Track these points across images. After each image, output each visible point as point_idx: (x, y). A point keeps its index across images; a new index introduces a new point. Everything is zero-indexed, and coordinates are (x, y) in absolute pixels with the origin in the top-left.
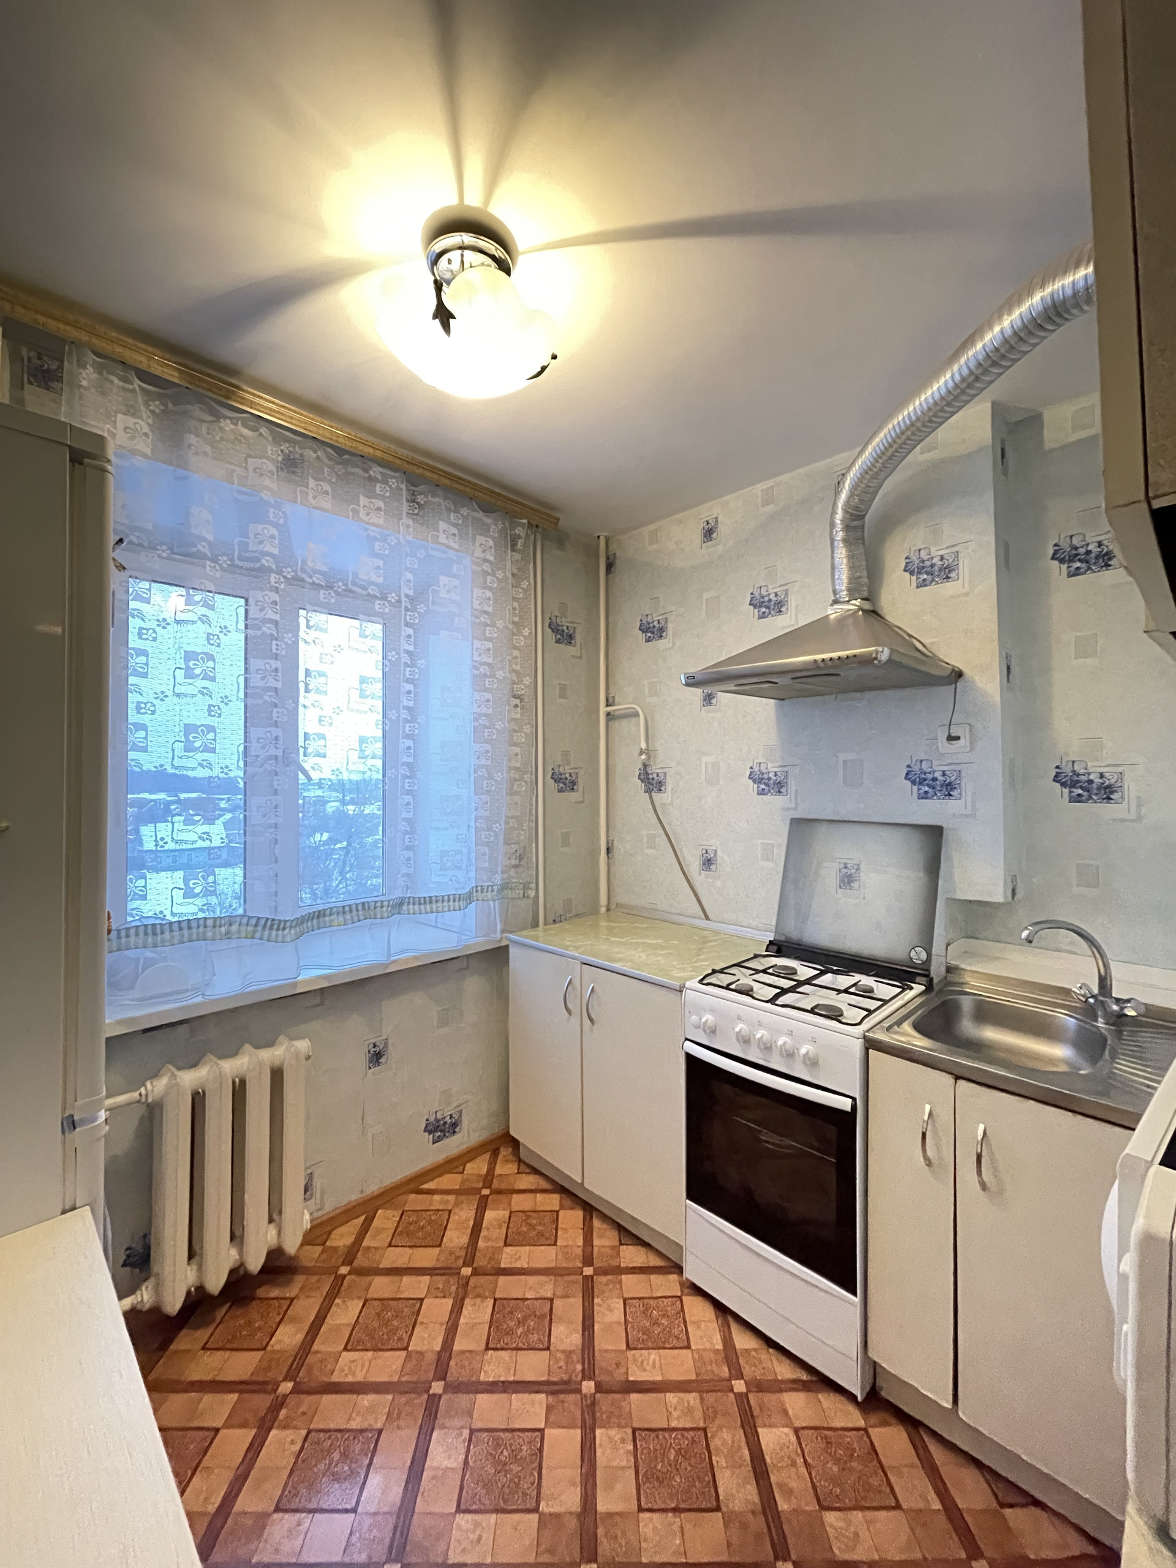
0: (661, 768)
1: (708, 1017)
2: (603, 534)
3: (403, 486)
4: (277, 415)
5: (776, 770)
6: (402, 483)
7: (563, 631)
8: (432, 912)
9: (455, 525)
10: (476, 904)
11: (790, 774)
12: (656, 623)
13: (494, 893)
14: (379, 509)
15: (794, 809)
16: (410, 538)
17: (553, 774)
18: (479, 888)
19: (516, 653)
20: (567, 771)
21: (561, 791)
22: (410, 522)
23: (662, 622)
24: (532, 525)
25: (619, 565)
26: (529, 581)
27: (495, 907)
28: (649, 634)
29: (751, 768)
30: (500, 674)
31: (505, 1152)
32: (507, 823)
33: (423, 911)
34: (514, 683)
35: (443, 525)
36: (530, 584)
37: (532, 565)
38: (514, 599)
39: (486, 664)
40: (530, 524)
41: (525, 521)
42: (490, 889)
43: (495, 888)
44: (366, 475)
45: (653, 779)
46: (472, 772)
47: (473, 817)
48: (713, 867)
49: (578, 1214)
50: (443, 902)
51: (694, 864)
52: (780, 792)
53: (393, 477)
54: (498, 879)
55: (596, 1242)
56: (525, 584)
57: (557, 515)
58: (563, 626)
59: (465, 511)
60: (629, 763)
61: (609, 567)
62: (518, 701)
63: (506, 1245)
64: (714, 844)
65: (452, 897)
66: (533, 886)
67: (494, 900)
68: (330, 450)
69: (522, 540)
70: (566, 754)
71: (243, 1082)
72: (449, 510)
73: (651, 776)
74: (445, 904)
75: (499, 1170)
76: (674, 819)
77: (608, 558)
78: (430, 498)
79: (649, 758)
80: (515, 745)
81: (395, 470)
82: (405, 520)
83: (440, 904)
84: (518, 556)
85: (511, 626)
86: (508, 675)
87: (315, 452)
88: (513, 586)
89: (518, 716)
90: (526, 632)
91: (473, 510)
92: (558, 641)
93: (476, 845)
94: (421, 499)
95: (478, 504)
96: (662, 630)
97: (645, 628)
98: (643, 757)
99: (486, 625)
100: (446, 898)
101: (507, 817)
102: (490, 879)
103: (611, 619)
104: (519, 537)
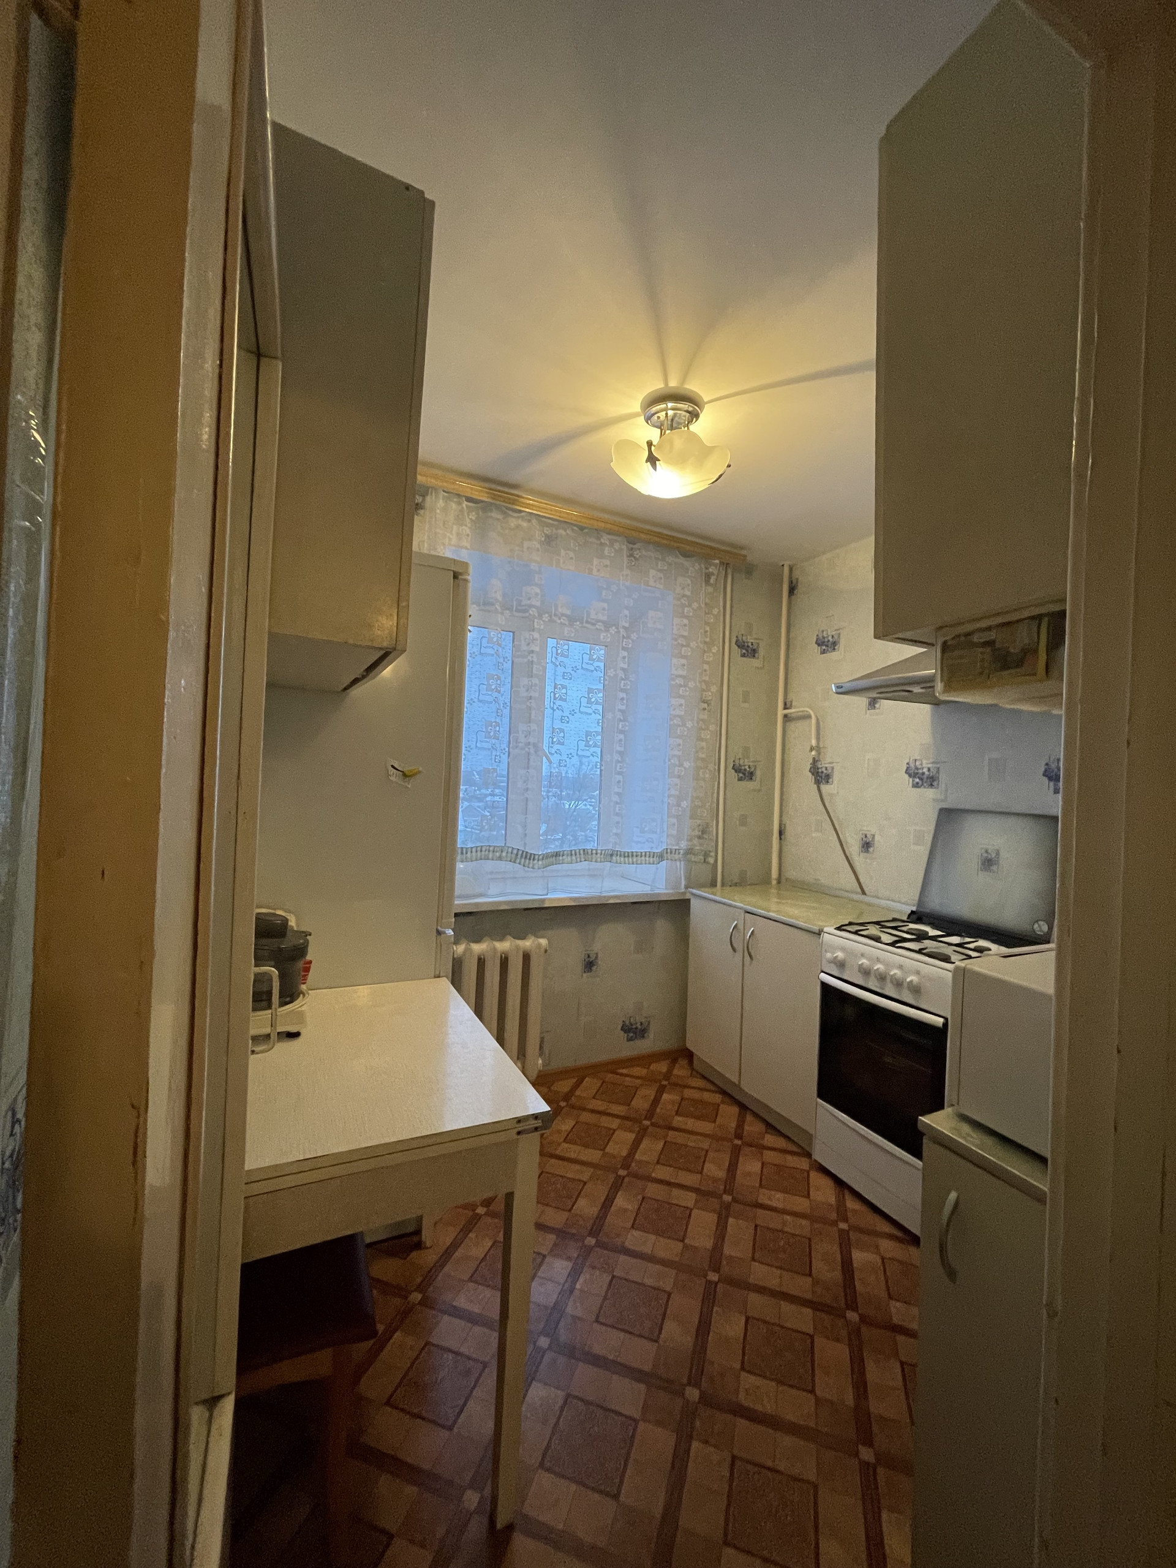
0: (830, 763)
1: (840, 955)
2: (787, 564)
3: (624, 547)
4: (543, 510)
5: (930, 766)
6: (624, 544)
7: (748, 646)
8: (633, 864)
9: (660, 571)
10: (667, 863)
11: (941, 770)
12: (830, 638)
13: (680, 856)
14: (606, 566)
15: (942, 801)
16: (628, 584)
17: (734, 765)
18: (669, 851)
19: (706, 667)
20: (746, 763)
21: (740, 779)
22: (629, 572)
23: (836, 637)
24: (724, 563)
25: (800, 589)
26: (719, 609)
27: (680, 867)
28: (824, 647)
29: (908, 764)
30: (691, 684)
31: (683, 1062)
32: (693, 801)
33: (627, 862)
34: (704, 690)
35: (652, 572)
36: (720, 611)
37: (722, 595)
38: (707, 623)
39: (681, 676)
40: (722, 563)
41: (717, 561)
42: (677, 851)
43: (682, 851)
44: (599, 542)
45: (822, 772)
46: (667, 760)
47: (666, 795)
48: (871, 850)
49: (735, 1110)
50: (641, 856)
51: (854, 848)
52: (932, 785)
53: (616, 541)
54: (684, 845)
55: (746, 1128)
56: (715, 611)
57: (744, 552)
58: (748, 642)
59: (670, 559)
60: (801, 759)
61: (792, 590)
62: (705, 705)
63: (676, 1114)
64: (872, 829)
65: (648, 853)
66: (713, 854)
67: (680, 861)
68: (575, 528)
69: (715, 577)
70: (746, 750)
71: (506, 958)
72: (657, 559)
73: (820, 770)
74: (643, 858)
75: (675, 1072)
76: (839, 808)
77: (791, 582)
78: (644, 553)
79: (819, 754)
80: (702, 740)
81: (619, 535)
82: (626, 572)
83: (639, 858)
84: (710, 589)
85: (702, 646)
86: (698, 684)
87: (565, 531)
88: (706, 613)
89: (705, 717)
90: (715, 650)
91: (677, 557)
92: (743, 655)
93: (668, 817)
94: (637, 554)
95: (680, 552)
96: (835, 644)
97: (820, 642)
98: (813, 753)
99: (683, 646)
100: (644, 854)
101: (692, 796)
102: (678, 844)
103: (792, 635)
104: (713, 574)
